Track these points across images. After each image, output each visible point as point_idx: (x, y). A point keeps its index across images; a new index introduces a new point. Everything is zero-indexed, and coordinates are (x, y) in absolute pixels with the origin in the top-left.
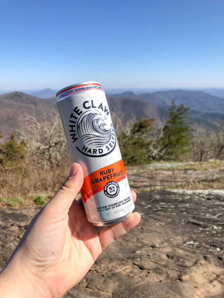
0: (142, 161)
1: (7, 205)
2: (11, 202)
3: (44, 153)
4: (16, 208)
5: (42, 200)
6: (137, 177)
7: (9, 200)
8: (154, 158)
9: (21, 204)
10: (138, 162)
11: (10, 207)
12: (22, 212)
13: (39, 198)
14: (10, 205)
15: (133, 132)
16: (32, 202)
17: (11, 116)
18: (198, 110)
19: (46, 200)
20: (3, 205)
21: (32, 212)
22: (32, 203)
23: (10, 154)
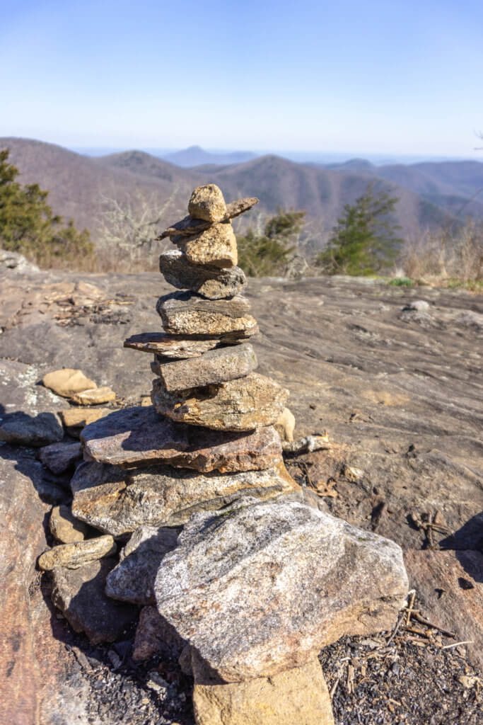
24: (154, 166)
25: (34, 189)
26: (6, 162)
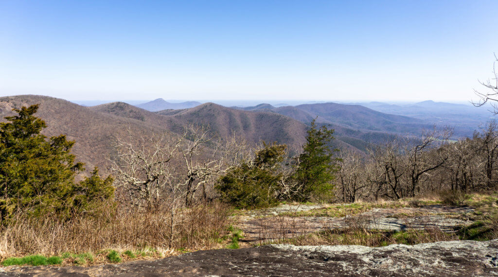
0: (267, 202)
1: (73, 262)
2: (78, 259)
3: (140, 189)
4: (83, 266)
5: (118, 256)
6: (253, 226)
7: (76, 256)
8: (285, 198)
9: (90, 261)
10: (261, 203)
11: (76, 265)
12: (87, 272)
13: (114, 253)
14: (76, 262)
15: (258, 163)
16: (104, 258)
17: (108, 134)
18: (356, 130)
19: (123, 256)
20: (68, 262)
21: (99, 272)
22: (105, 261)
23: (91, 194)
24: (131, 111)
25: (60, 140)
26: (34, 115)
